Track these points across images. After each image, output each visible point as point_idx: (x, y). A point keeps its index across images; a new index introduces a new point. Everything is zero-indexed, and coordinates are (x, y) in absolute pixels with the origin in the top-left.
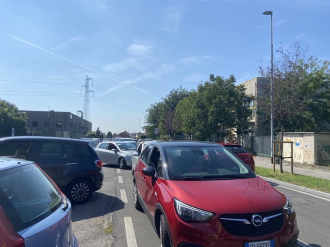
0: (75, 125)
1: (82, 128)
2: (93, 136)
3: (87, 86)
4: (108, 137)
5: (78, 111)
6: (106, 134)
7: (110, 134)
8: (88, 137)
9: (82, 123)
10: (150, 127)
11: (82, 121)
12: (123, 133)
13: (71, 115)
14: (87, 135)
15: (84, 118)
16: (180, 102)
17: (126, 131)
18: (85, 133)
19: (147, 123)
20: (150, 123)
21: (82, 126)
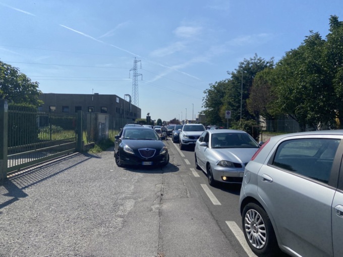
0: (123, 110)
1: (131, 114)
2: (143, 122)
3: (135, 69)
4: (158, 124)
5: (126, 95)
6: (156, 122)
12: (173, 120)
14: (136, 122)
18: (134, 120)
19: (205, 107)
20: (209, 107)
21: (130, 111)
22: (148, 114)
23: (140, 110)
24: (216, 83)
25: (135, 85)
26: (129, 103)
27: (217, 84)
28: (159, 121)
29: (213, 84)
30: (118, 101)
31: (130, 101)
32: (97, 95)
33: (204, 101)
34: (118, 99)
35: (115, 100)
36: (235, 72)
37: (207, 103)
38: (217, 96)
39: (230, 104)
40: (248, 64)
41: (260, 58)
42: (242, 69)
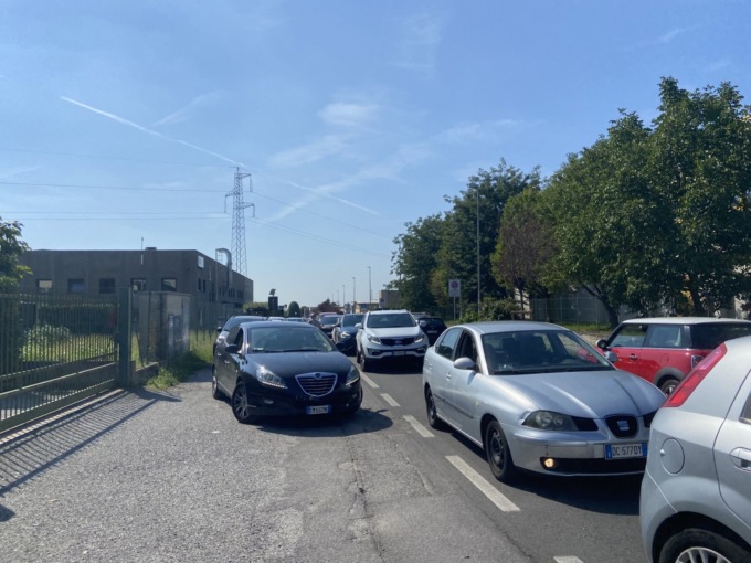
1: (231, 293)
2: (261, 311)
4: (293, 315)
5: (219, 250)
6: (286, 309)
8: (248, 314)
9: (231, 280)
11: (231, 275)
14: (245, 310)
15: (234, 268)
18: (239, 306)
19: (399, 274)
20: (407, 273)
21: (230, 287)
22: (273, 292)
23: (251, 282)
24: (420, 220)
25: (238, 228)
26: (227, 269)
27: (421, 224)
28: (294, 306)
29: (414, 223)
30: (201, 264)
31: (230, 263)
32: (151, 251)
33: (396, 259)
34: (201, 260)
35: (196, 261)
36: (461, 197)
37: (401, 264)
38: (422, 249)
39: (452, 264)
40: (488, 179)
41: (512, 167)
42: (474, 190)
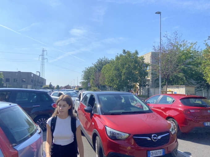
0: (35, 81)
1: (40, 83)
2: (47, 88)
3: (43, 55)
4: (57, 89)
5: (37, 72)
6: (56, 87)
7: (58, 86)
8: (44, 89)
9: (40, 79)
10: (84, 82)
11: (40, 78)
12: (67, 86)
13: (32, 75)
14: (43, 88)
15: (41, 76)
16: (104, 66)
17: (68, 85)
18: (42, 86)
20: (85, 80)
21: (40, 81)
22: (50, 83)
23: (45, 80)
25: (43, 65)
26: (39, 76)
29: (87, 68)
32: (19, 72)
33: (82, 76)
38: (88, 75)
40: (102, 60)
41: (107, 58)
